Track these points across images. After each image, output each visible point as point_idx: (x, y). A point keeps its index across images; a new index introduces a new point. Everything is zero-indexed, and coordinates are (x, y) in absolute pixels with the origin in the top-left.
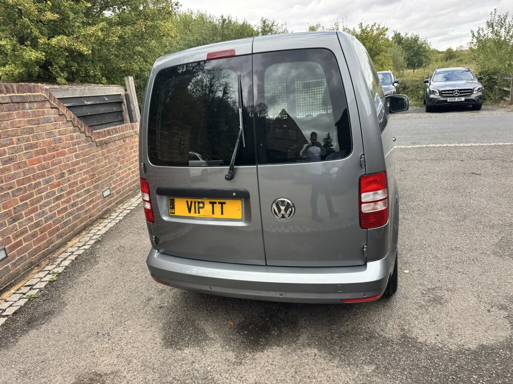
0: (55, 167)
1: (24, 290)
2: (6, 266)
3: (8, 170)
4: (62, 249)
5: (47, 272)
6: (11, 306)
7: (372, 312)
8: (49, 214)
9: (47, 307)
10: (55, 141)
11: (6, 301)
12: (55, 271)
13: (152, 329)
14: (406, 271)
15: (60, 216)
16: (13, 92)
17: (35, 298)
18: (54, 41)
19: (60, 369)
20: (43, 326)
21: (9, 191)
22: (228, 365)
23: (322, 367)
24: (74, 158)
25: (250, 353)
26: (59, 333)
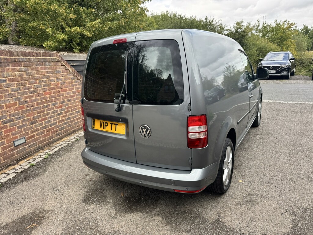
0: (59, 97)
1: (31, 161)
2: (24, 147)
3: (32, 97)
4: (58, 142)
5: (45, 153)
6: (21, 168)
7: (205, 202)
8: (53, 122)
9: (37, 171)
10: (61, 83)
11: (20, 165)
12: (49, 153)
13: (81, 191)
14: (240, 181)
15: (59, 124)
16: (40, 56)
17: (34, 166)
18: (73, 30)
19: (28, 204)
20: (31, 181)
21: (31, 108)
22: (109, 218)
23: (159, 229)
24: (72, 93)
25: (124, 213)
26: (36, 185)
